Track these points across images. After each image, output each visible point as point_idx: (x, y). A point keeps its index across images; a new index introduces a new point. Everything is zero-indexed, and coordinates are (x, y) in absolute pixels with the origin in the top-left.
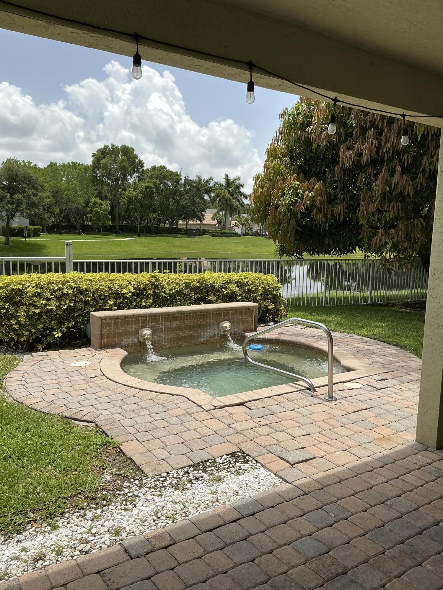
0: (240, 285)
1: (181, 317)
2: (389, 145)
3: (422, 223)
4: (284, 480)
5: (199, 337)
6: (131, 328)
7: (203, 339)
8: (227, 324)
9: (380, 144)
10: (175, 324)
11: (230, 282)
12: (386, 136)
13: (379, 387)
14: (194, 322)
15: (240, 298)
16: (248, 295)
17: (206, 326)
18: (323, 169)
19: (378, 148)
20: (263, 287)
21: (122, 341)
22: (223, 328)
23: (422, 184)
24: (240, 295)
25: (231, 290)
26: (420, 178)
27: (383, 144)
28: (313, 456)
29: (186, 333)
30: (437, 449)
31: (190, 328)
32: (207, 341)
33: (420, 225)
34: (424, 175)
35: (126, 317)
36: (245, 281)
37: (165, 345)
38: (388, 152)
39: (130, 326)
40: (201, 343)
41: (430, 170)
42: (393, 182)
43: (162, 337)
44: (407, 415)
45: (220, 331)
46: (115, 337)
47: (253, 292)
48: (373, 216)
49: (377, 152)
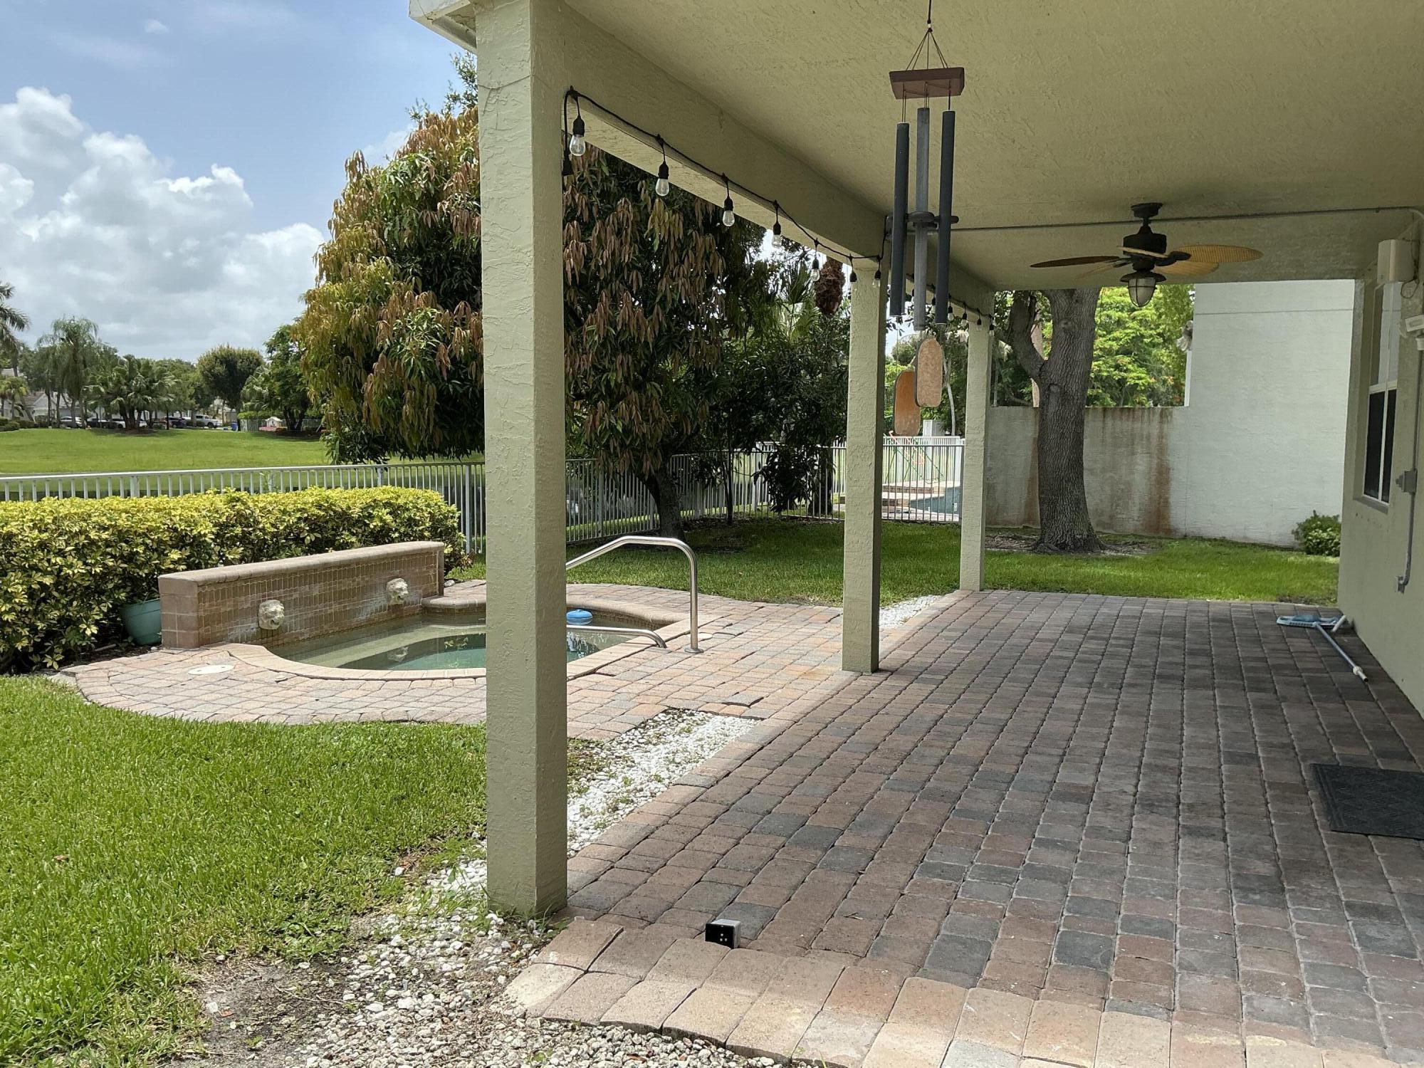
0: (395, 510)
1: (325, 574)
2: (606, 253)
3: (659, 393)
4: (756, 719)
5: (356, 612)
6: (245, 602)
7: (362, 617)
8: (401, 584)
9: (589, 251)
10: (316, 590)
11: (375, 504)
12: (599, 237)
13: (736, 633)
14: (347, 584)
15: (397, 535)
16: (410, 530)
17: (365, 590)
18: (468, 285)
19: (588, 259)
20: (430, 513)
21: (231, 630)
22: (395, 593)
23: (660, 324)
24: (396, 530)
25: (381, 520)
26: (658, 314)
27: (594, 250)
28: (759, 696)
29: (335, 607)
30: (873, 672)
31: (341, 596)
32: (368, 620)
33: (656, 395)
34: (664, 308)
35: (239, 578)
36: (401, 501)
37: (302, 634)
38: (605, 266)
39: (243, 598)
40: (358, 627)
41: (673, 300)
42: (619, 318)
43: (296, 617)
44: (804, 652)
45: (389, 599)
46: (219, 622)
47: (417, 524)
48: (585, 377)
49: (587, 266)
